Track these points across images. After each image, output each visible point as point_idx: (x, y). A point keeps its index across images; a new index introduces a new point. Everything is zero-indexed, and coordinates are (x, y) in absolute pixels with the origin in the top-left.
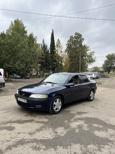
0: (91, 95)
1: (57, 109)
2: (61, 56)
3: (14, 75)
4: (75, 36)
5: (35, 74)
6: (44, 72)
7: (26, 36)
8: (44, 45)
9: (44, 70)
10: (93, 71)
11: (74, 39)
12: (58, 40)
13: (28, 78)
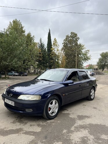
0: (91, 94)
1: (53, 113)
2: (58, 54)
3: (12, 72)
4: (71, 35)
5: (33, 71)
6: (41, 69)
7: (24, 35)
8: (41, 44)
9: (41, 68)
10: (88, 69)
11: (70, 38)
12: (55, 39)
13: (26, 75)
